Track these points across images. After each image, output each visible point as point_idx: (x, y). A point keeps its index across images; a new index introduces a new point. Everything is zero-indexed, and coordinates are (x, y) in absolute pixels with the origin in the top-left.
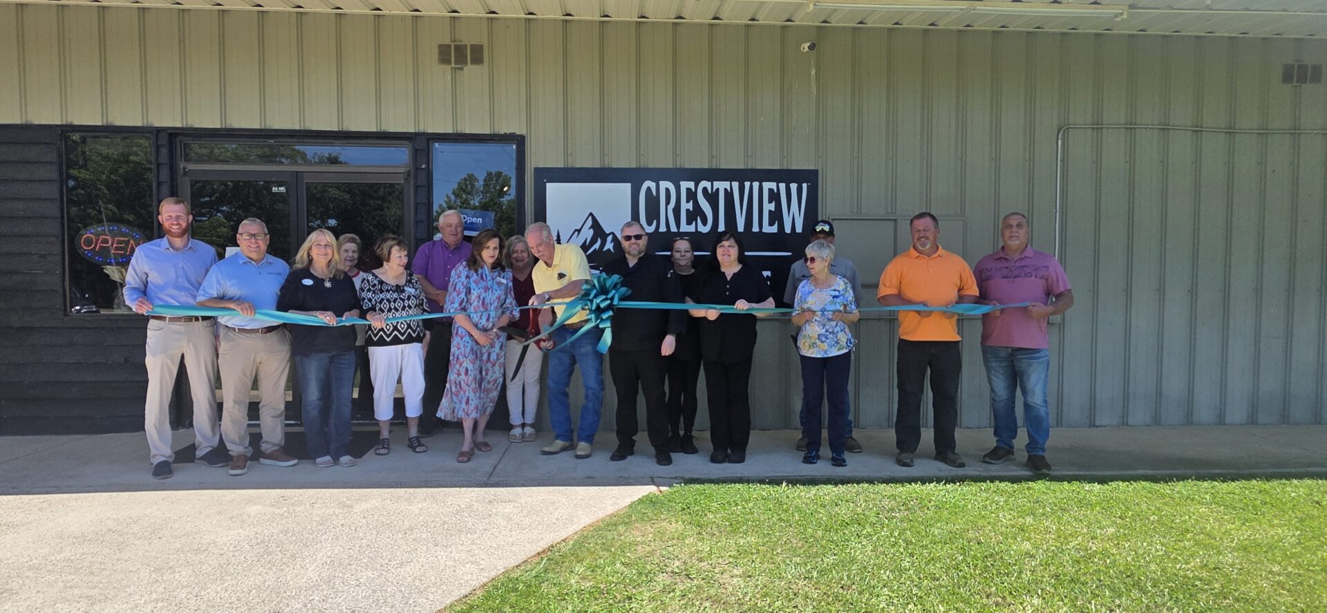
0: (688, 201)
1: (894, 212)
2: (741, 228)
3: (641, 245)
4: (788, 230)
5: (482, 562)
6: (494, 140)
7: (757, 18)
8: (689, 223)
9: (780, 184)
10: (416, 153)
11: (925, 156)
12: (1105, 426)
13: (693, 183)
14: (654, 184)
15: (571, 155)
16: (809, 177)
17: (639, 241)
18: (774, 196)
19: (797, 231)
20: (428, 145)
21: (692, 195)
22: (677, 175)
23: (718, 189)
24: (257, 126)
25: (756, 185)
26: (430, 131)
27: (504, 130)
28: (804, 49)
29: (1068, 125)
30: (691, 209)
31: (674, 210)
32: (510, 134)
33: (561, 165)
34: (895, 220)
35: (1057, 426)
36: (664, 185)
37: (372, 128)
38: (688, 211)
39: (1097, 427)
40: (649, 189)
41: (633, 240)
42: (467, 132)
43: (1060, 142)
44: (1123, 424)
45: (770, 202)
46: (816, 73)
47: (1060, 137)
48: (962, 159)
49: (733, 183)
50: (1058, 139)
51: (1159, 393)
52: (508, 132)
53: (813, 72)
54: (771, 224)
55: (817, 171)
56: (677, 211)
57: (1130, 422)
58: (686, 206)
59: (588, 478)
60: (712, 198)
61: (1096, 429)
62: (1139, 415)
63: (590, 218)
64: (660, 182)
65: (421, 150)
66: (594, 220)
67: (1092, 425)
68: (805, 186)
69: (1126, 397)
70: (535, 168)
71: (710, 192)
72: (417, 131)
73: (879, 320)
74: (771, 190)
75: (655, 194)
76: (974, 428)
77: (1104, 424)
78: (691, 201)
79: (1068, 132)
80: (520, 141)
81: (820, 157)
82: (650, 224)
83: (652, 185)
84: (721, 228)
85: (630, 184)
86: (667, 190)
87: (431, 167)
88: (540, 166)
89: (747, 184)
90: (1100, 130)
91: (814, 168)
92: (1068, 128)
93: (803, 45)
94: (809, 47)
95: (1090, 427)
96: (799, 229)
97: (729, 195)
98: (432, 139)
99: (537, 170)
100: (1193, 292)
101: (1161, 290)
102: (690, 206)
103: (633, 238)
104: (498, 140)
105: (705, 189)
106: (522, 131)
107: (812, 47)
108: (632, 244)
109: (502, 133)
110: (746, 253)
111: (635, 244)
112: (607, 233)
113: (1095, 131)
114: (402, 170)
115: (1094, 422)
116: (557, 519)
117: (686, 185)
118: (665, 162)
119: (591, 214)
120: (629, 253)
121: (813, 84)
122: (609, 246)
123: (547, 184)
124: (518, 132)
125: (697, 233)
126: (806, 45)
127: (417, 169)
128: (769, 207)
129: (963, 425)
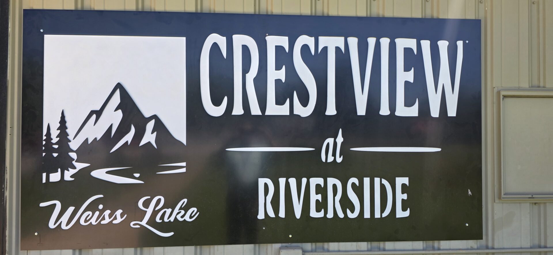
0: (278, 67)
2: (361, 110)
4: (435, 112)
8: (280, 101)
9: (423, 42)
13: (286, 38)
16: (468, 31)
18: (413, 61)
19: (449, 114)
21: (284, 58)
23: (325, 49)
25: (385, 42)
30: (284, 81)
31: (255, 80)
36: (240, 40)
40: (215, 47)
49: (350, 40)
54: (408, 103)
55: (478, 22)
56: (261, 82)
58: (275, 75)
60: (316, 62)
63: (118, 92)
64: (234, 37)
66: (125, 95)
68: (461, 44)
70: (25, 11)
71: (313, 53)
74: (408, 51)
75: (225, 55)
78: (284, 67)
82: (216, 102)
83: (221, 41)
84: (331, 110)
86: (245, 49)
89: (372, 41)
96: (452, 112)
97: (343, 58)
102: (282, 74)
105: (305, 48)
112: (147, 115)
117: (274, 41)
119: (119, 86)
122: (150, 137)
125: (293, 117)
128: (405, 77)
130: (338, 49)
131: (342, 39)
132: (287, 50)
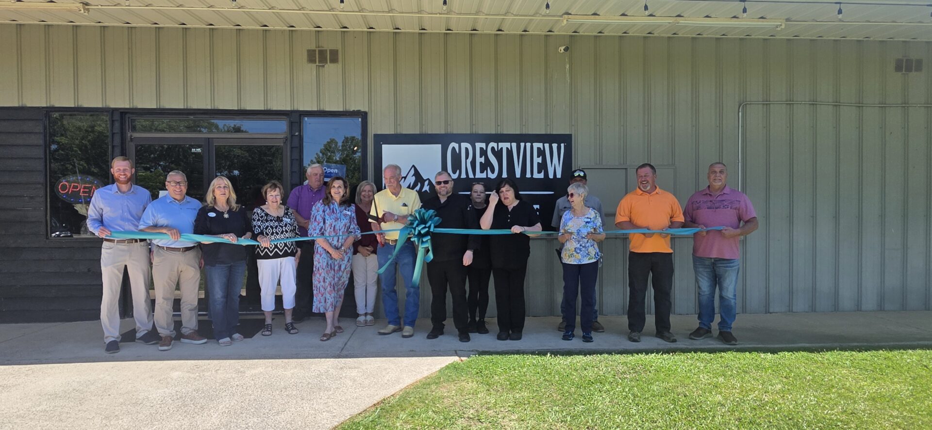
0: (481, 157)
1: (625, 163)
2: (518, 175)
3: (448, 187)
4: (551, 176)
5: (334, 411)
6: (346, 115)
7: (528, 30)
8: (482, 172)
9: (545, 144)
10: (291, 124)
11: (646, 124)
12: (777, 313)
13: (484, 144)
14: (457, 145)
15: (400, 125)
16: (565, 139)
17: (446, 185)
18: (541, 153)
19: (558, 177)
20: (300, 119)
21: (483, 153)
22: (473, 138)
23: (502, 148)
24: (182, 107)
25: (528, 145)
26: (301, 109)
27: (353, 108)
28: (561, 51)
29: (746, 102)
30: (483, 162)
31: (471, 162)
32: (357, 111)
33: (392, 132)
34: (626, 169)
35: (743, 313)
36: (464, 145)
37: (261, 107)
38: (481, 163)
39: (771, 313)
40: (454, 148)
41: (443, 185)
42: (327, 110)
43: (740, 114)
44: (789, 311)
45: (538, 157)
46: (569, 67)
47: (740, 111)
48: (672, 126)
49: (513, 144)
50: (739, 112)
51: (814, 289)
52: (356, 110)
53: (568, 66)
54: (539, 172)
55: (571, 135)
56: (473, 163)
57: (794, 310)
58: (480, 160)
59: (411, 351)
60: (498, 154)
61: (769, 314)
62: (800, 304)
63: (413, 168)
64: (462, 144)
65: (295, 122)
66: (416, 170)
67: (767, 312)
68: (562, 145)
69: (791, 292)
70: (374, 135)
71: (496, 150)
72: (292, 109)
73: (616, 238)
74: (539, 149)
75: (458, 152)
76: (684, 315)
77: (775, 311)
78: (483, 156)
79: (746, 106)
80: (364, 116)
81: (573, 125)
82: (454, 172)
83: (456, 146)
84: (505, 175)
85: (440, 145)
86: (467, 149)
87: (302, 134)
88: (378, 133)
89: (522, 145)
90: (768, 105)
91: (568, 133)
92: (746, 104)
93: (560, 48)
94: (564, 49)
95: (766, 313)
96: (559, 176)
97: (510, 152)
98: (303, 114)
99: (376, 136)
100: (836, 217)
101: (814, 217)
102: (483, 160)
103: (442, 183)
104: (349, 115)
105: (493, 148)
106: (366, 110)
107: (566, 49)
108: (442, 187)
109: (352, 110)
110: (520, 193)
111: (444, 187)
112: (425, 178)
113: (765, 106)
114: (282, 136)
115: (769, 310)
116: (388, 380)
117: (479, 145)
118: (465, 130)
119: (413, 166)
120: (440, 193)
121: (568, 75)
122: (426, 188)
123: (383, 145)
124: (362, 110)
125: (488, 179)
126: (562, 48)
127: (292, 136)
128: (537, 160)
129: (676, 312)
130: (507, 148)
131: (509, 143)
132: (485, 149)
